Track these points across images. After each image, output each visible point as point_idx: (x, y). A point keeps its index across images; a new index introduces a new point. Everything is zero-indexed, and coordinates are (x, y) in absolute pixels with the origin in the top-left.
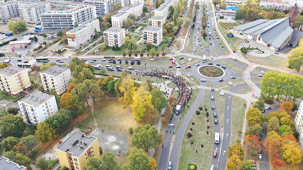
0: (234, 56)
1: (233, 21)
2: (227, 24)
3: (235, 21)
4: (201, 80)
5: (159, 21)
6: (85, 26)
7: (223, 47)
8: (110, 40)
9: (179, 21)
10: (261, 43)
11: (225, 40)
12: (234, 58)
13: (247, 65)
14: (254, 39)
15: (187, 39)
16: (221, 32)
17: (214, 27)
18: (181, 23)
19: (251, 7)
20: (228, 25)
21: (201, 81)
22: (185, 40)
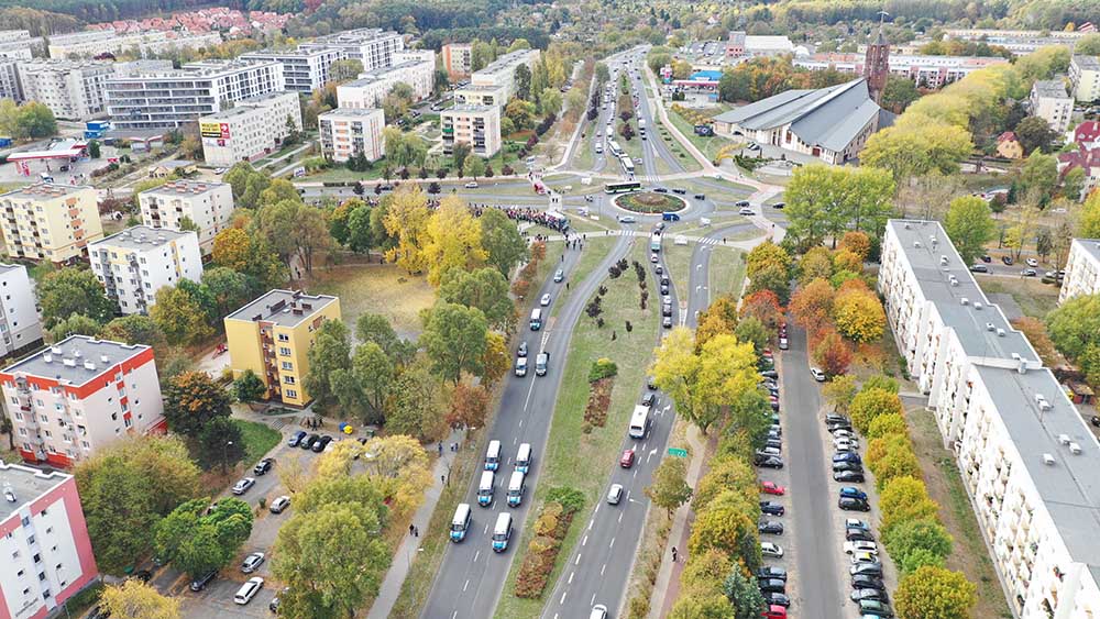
0: (715, 173)
1: (713, 105)
2: (694, 112)
3: (719, 105)
4: (621, 219)
5: (487, 94)
6: (256, 107)
7: (682, 156)
8: (340, 143)
9: (549, 101)
10: (795, 149)
11: (689, 143)
12: (715, 175)
13: (755, 190)
14: (775, 142)
15: (576, 143)
16: (676, 126)
17: (657, 117)
18: (556, 104)
19: (762, 66)
20: (697, 114)
21: (622, 221)
22: (569, 146)
